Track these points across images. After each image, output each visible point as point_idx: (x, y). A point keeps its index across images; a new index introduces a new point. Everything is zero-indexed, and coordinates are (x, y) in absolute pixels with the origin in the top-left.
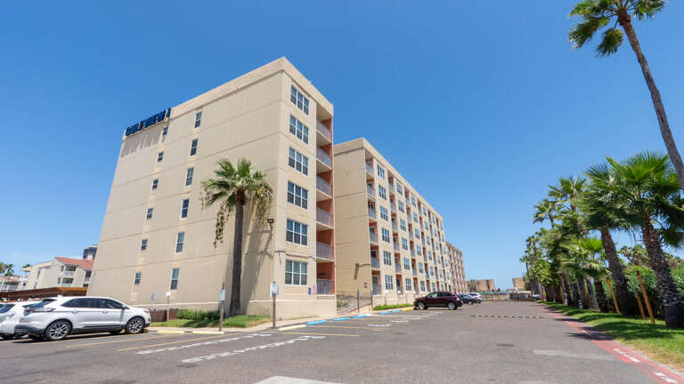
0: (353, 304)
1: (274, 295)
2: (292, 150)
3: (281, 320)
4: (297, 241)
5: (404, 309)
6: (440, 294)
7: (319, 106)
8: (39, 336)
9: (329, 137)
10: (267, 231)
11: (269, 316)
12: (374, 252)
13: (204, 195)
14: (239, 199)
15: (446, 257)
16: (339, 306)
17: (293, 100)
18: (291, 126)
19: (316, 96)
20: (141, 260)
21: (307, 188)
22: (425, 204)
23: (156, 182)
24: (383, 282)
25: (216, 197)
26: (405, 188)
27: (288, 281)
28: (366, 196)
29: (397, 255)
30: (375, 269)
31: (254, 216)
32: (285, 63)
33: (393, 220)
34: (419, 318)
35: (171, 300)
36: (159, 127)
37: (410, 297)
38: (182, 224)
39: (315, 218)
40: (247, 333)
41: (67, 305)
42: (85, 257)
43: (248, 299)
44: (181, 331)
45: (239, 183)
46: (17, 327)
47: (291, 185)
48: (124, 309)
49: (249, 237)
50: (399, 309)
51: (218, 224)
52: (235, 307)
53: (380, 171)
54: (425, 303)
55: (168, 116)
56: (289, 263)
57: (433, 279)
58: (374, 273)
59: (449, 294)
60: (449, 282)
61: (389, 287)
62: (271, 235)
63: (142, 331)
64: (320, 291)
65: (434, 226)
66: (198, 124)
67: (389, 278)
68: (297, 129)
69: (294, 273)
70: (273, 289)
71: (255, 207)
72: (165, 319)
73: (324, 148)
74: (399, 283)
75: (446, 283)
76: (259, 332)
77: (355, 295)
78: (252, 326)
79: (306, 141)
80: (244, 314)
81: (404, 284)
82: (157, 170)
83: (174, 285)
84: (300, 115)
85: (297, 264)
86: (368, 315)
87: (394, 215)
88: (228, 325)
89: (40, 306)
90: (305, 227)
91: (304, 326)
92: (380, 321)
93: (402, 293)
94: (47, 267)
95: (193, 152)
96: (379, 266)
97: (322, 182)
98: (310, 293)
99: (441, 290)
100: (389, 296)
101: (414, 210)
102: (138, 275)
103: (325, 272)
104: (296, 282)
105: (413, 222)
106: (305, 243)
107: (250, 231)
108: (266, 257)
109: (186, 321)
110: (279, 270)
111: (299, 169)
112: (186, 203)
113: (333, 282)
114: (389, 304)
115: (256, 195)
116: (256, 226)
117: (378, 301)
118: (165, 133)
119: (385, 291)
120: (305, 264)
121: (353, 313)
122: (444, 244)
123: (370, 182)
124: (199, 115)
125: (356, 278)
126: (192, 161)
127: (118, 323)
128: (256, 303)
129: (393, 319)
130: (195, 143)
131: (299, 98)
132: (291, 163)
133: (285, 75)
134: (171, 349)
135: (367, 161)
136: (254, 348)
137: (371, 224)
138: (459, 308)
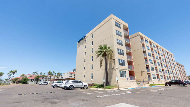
0: (142, 83)
1: (118, 80)
2: (117, 39)
3: (120, 87)
4: (122, 65)
5: (161, 86)
6: (176, 81)
7: (124, 25)
9: (128, 34)
10: (113, 63)
11: (116, 86)
12: (147, 67)
13: (97, 55)
14: (105, 55)
15: (177, 68)
16: (137, 84)
17: (116, 25)
18: (116, 33)
19: (123, 23)
20: (84, 72)
21: (123, 50)
22: (165, 50)
23: (85, 53)
24: (152, 76)
25: (99, 55)
26: (157, 45)
27: (121, 77)
28: (142, 50)
29: (156, 68)
30: (149, 72)
31: (109, 59)
32: (112, 16)
33: (153, 56)
34: (168, 89)
35: (92, 81)
36: (84, 40)
37: (163, 82)
38: (92, 63)
39: (127, 58)
41: (72, 82)
42: (73, 71)
43: (110, 82)
44: (95, 89)
45: (104, 51)
47: (118, 49)
48: (83, 83)
49: (108, 65)
50: (159, 86)
51: (101, 62)
52: (107, 83)
53: (146, 41)
54: (170, 84)
55: (86, 37)
56: (120, 71)
57: (172, 76)
58: (148, 74)
59: (180, 81)
60: (179, 77)
61: (154, 78)
62: (115, 64)
63: (87, 89)
64: (131, 79)
65: (170, 57)
66: (92, 37)
67: (154, 75)
68: (118, 33)
69: (122, 74)
70: (117, 79)
71: (109, 57)
72: (91, 86)
73: (127, 37)
74: (158, 77)
75: (178, 77)
76: (115, 90)
77: (143, 81)
78: (112, 88)
79: (121, 36)
80: (110, 85)
81: (160, 77)
82: (85, 50)
83: (92, 78)
84: (118, 29)
85: (123, 71)
86: (148, 87)
88: (106, 88)
89: (67, 82)
90: (124, 61)
91: (127, 89)
92: (153, 89)
93: (160, 80)
94: (67, 74)
95: (92, 44)
97: (127, 47)
98: (128, 80)
99: (176, 79)
100: (156, 81)
101: (161, 52)
102: (84, 75)
103: (131, 74)
104: (123, 77)
105: (161, 56)
106: (124, 65)
107: (109, 63)
108: (114, 70)
109: (96, 86)
110: (118, 74)
111: (120, 44)
112: (92, 57)
113: (135, 77)
114: (155, 84)
115: (109, 53)
116: (110, 62)
117: (151, 83)
118: (86, 41)
119: (153, 80)
120: (125, 72)
121: (142, 86)
122: (175, 63)
123: (143, 45)
124: (92, 35)
125: (142, 75)
126: (92, 47)
127: (82, 86)
128: (113, 82)
129: (159, 88)
130: (92, 42)
131: (117, 24)
132: (118, 43)
133: (113, 18)
135: (141, 39)
137: (145, 58)
138: (185, 86)
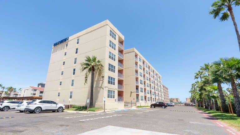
0: (130, 105)
1: (104, 101)
2: (110, 53)
3: (106, 109)
4: (111, 84)
5: (147, 107)
6: (160, 103)
7: (119, 37)
8: (32, 112)
9: (122, 48)
11: (102, 108)
12: (137, 88)
13: (81, 68)
14: (92, 69)
15: (162, 90)
16: (125, 106)
17: (111, 35)
18: (110, 44)
19: (119, 34)
20: (60, 89)
21: (115, 66)
22: (156, 71)
23: (64, 62)
24: (140, 98)
25: (85, 68)
26: (149, 66)
27: (108, 97)
28: (135, 69)
29: (145, 89)
30: (137, 94)
31: (97, 75)
32: (108, 22)
33: (144, 77)
34: (152, 110)
35: (70, 102)
36: (65, 44)
37: (149, 103)
38: (73, 77)
39: (118, 76)
40: (96, 113)
41: (40, 102)
43: (95, 102)
44: (75, 112)
45: (93, 64)
46: (25, 109)
47: (110, 65)
48: (57, 104)
49: (95, 82)
50: (145, 108)
51: (86, 77)
52: (92, 104)
53: (140, 60)
54: (154, 106)
55: (68, 40)
56: (109, 91)
57: (157, 98)
58: (137, 95)
59: (163, 103)
60: (163, 99)
61: (142, 100)
62: (103, 81)
63: (62, 111)
64: (119, 100)
65: (158, 79)
66: (78, 43)
67: (142, 97)
68: (112, 45)
69: (110, 95)
70: (104, 99)
71: (98, 72)
72: (68, 108)
73: (121, 52)
74: (145, 99)
75: (162, 99)
76: (100, 113)
77: (130, 102)
78: (97, 111)
79: (115, 49)
80: (94, 107)
81: (147, 99)
82: (65, 58)
83: (71, 97)
84: (113, 40)
85: (111, 91)
86: (135, 109)
87: (144, 75)
88: (89, 110)
89: (32, 102)
90: (114, 79)
91: (114, 112)
92: (139, 111)
93: (146, 102)
94: (27, 90)
95: (77, 53)
96: (138, 93)
97: (120, 64)
98: (115, 101)
99: (160, 101)
100: (142, 103)
101: (152, 73)
102: (59, 93)
103: (120, 94)
104: (111, 97)
105: (151, 78)
106: (114, 84)
107: (96, 80)
108: (101, 89)
109: (76, 109)
110: (106, 93)
111: (112, 59)
112: (74, 70)
113: (123, 98)
114: (142, 106)
115: (98, 68)
116: (98, 79)
117: (138, 104)
118: (67, 46)
119: (140, 101)
120: (114, 91)
121: (130, 108)
122: (162, 86)
123: (136, 63)
124: (78, 40)
125: (131, 96)
126: (76, 56)
127: (55, 108)
128: (98, 104)
129: (143, 110)
130: (77, 49)
131: (112, 34)
132: (110, 57)
133: (108, 26)
134: (74, 117)
135: (135, 56)
136: (100, 118)
137: (136, 78)
138: (166, 108)
